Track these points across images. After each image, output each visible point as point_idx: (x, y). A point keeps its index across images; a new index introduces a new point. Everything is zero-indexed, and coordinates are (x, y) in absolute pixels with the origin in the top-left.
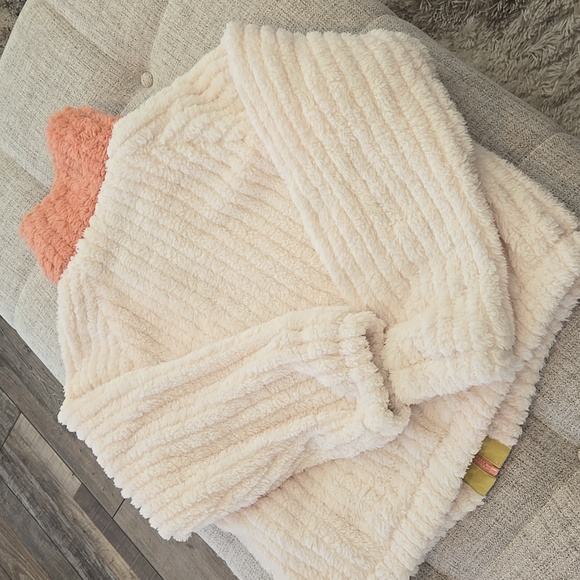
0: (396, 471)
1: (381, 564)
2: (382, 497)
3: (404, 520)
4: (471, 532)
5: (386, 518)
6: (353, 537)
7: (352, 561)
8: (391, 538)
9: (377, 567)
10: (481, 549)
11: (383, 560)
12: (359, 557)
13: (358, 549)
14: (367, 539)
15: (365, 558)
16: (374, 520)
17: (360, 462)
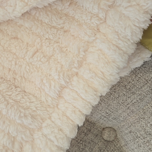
0: (65, 32)
1: (48, 121)
2: (50, 58)
3: (75, 78)
4: (128, 87)
5: (56, 77)
6: (19, 98)
7: (19, 121)
8: (60, 96)
9: (44, 125)
10: (135, 101)
11: (50, 118)
12: (25, 116)
13: (25, 109)
14: (34, 99)
15: (33, 117)
16: (42, 80)
17: (27, 25)
